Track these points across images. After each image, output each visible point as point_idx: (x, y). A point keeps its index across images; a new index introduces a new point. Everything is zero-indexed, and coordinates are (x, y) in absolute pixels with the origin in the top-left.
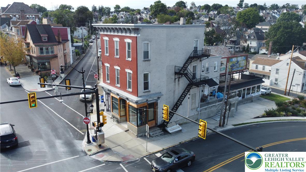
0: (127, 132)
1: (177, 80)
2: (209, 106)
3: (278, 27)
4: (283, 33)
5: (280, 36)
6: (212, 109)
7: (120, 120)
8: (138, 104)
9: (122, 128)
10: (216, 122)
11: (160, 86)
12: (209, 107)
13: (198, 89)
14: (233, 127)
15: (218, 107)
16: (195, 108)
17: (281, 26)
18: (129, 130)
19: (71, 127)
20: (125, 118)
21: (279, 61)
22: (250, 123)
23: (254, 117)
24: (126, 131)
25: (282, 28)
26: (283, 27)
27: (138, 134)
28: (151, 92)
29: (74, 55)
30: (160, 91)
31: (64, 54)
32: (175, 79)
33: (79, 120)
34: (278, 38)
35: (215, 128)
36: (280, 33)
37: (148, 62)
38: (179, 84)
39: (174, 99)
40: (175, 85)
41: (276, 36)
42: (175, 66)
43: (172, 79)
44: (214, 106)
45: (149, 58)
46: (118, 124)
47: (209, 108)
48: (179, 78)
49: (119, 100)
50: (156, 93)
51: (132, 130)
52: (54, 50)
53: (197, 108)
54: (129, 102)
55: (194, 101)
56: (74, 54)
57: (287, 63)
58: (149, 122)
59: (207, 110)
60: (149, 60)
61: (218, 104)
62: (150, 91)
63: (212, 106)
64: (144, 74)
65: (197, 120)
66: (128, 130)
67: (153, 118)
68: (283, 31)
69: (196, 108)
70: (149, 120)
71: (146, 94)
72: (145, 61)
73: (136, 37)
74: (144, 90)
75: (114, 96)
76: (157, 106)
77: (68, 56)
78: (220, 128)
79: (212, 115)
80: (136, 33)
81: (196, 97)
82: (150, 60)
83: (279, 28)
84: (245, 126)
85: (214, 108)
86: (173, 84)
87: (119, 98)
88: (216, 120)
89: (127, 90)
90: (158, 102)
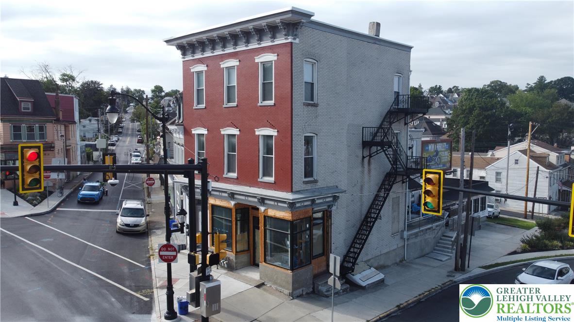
0: (261, 288)
1: (366, 160)
2: (421, 229)
3: (470, 108)
4: (481, 117)
5: (476, 123)
6: (427, 236)
7: (236, 263)
8: (295, 210)
9: (247, 281)
10: (442, 263)
11: (336, 171)
12: (422, 231)
13: (402, 186)
14: (484, 271)
15: (436, 231)
16: (397, 231)
17: (474, 106)
18: (266, 283)
19: (110, 286)
20: (246, 257)
21: (494, 160)
22: (509, 262)
23: (506, 254)
24: (259, 286)
25: (476, 109)
26: (480, 107)
27: (294, 289)
28: (320, 184)
29: (84, 156)
30: (336, 185)
31: (66, 146)
32: (364, 157)
33: (126, 270)
34: (472, 126)
35: (449, 274)
36: (474, 118)
37: (313, 108)
38: (369, 171)
39: (361, 205)
40: (363, 172)
41: (469, 124)
42: (363, 128)
43: (357, 156)
44: (429, 229)
45: (315, 101)
46: (231, 273)
47: (422, 233)
48: (370, 156)
49: (234, 211)
50: (329, 188)
51: (275, 283)
52: (46, 133)
53: (403, 231)
54: (265, 210)
55: (396, 214)
56: (83, 154)
57: (516, 160)
58: (314, 260)
59: (419, 239)
60: (315, 105)
61: (437, 226)
62: (315, 181)
63: (427, 230)
64: (305, 137)
65: (403, 260)
66: (263, 284)
67: (321, 251)
68: (479, 115)
69: (400, 230)
70: (314, 255)
71: (309, 187)
72: (309, 105)
73: (291, 43)
74: (306, 176)
75: (218, 202)
76: (330, 220)
77: (74, 153)
78: (461, 275)
79: (427, 250)
80: (290, 33)
81: (399, 204)
82: (318, 104)
83: (471, 110)
84: (505, 268)
85: (429, 235)
86: (360, 169)
87: (235, 205)
88: (441, 261)
89: (260, 180)
90: (331, 211)
